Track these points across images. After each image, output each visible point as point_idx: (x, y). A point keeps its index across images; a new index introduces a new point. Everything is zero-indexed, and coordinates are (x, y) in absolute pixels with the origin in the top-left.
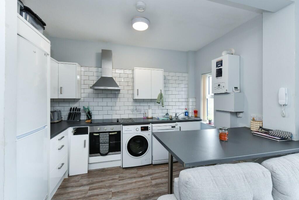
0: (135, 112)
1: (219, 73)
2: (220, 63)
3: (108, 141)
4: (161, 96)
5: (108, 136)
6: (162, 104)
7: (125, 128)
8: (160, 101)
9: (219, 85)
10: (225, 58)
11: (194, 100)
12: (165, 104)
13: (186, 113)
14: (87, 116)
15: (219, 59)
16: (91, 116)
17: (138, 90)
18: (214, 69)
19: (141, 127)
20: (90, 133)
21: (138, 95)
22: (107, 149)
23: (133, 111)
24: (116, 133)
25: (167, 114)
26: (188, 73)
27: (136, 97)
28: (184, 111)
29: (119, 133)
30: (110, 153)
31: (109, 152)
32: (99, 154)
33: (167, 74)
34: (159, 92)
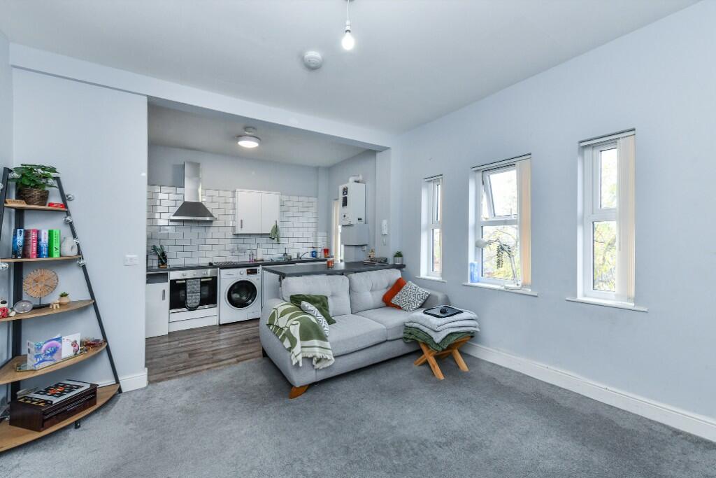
0: (237, 253)
1: (345, 203)
2: (345, 191)
3: (199, 289)
4: (276, 229)
5: (199, 283)
6: (278, 240)
7: (224, 272)
8: (274, 235)
9: (345, 216)
10: (351, 185)
11: (325, 234)
12: (282, 241)
13: (314, 254)
14: (160, 259)
15: (344, 186)
16: (165, 259)
17: (241, 221)
18: (341, 196)
19: (247, 270)
20: (171, 281)
21: (241, 227)
22: (198, 301)
23: (233, 251)
24: (210, 279)
25: (285, 254)
26: (317, 197)
27: (239, 231)
28: (312, 250)
29: (215, 279)
30: (200, 307)
31: (200, 305)
32: (185, 309)
33: (285, 198)
34: (274, 224)
